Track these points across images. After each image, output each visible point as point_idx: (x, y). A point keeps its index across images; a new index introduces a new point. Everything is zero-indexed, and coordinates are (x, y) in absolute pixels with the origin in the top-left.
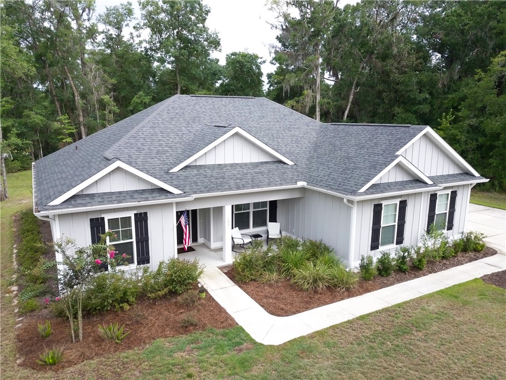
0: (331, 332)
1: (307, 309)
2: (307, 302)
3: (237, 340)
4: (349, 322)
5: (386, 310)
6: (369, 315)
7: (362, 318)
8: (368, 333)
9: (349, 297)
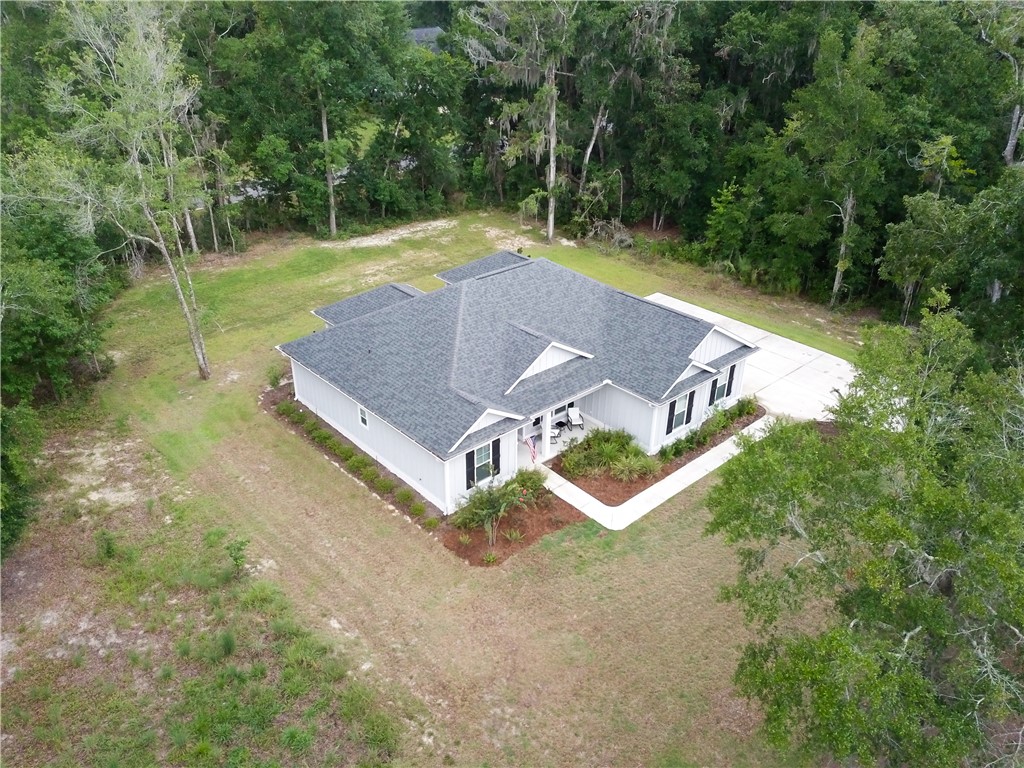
0: (652, 515)
1: (630, 497)
2: (628, 492)
3: (595, 529)
4: (662, 505)
5: (684, 491)
6: (673, 497)
7: (669, 500)
8: (676, 512)
9: (656, 481)
